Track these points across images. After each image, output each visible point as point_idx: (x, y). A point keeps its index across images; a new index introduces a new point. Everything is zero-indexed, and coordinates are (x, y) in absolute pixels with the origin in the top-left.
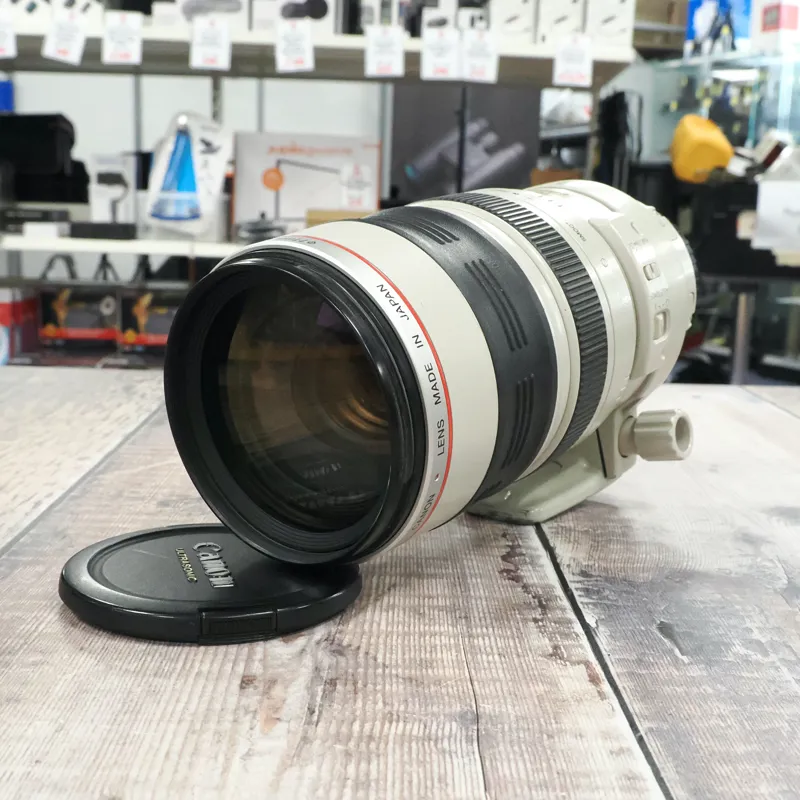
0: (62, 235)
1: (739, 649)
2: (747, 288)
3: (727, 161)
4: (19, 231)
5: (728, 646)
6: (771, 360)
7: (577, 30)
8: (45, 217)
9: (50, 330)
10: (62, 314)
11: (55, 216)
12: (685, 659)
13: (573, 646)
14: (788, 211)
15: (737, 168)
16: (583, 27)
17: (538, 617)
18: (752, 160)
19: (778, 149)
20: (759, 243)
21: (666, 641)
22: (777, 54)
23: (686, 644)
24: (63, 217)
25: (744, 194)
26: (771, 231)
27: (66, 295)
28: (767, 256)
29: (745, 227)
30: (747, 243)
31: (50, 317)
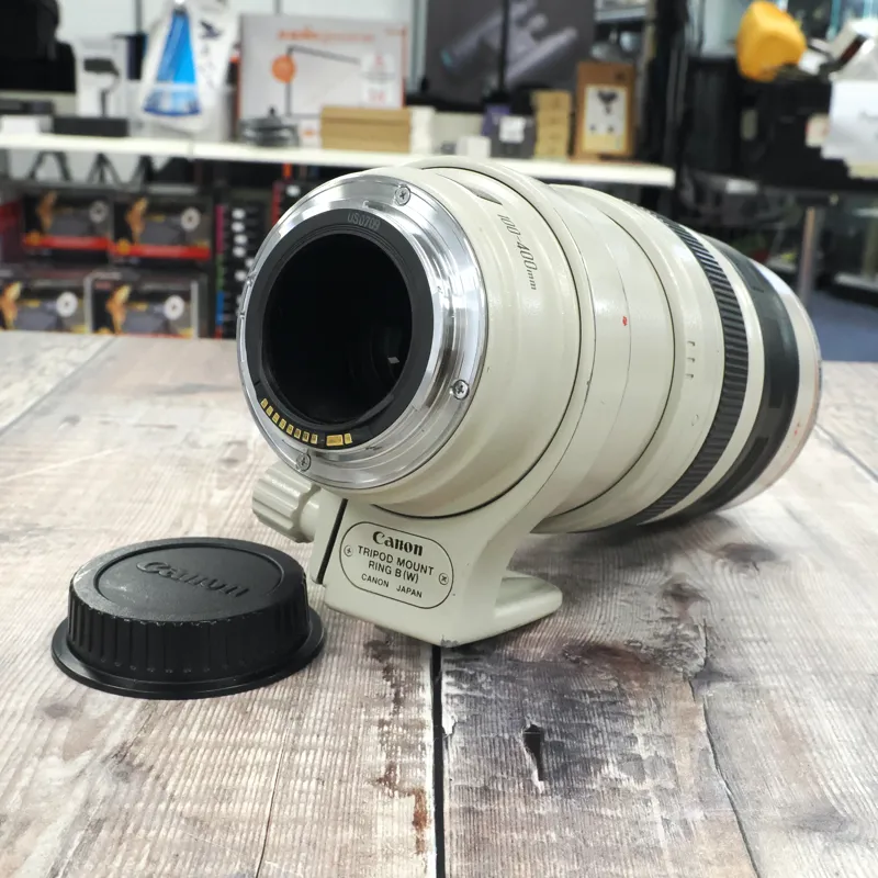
0: (43, 131)
1: (611, 770)
2: (816, 202)
3: (798, 55)
5: (600, 763)
6: (845, 279)
8: (25, 110)
9: (34, 238)
10: (47, 221)
11: (37, 108)
12: (540, 785)
13: (414, 765)
14: (864, 116)
15: (810, 63)
17: (387, 718)
18: (827, 54)
19: (858, 43)
20: (830, 152)
21: (528, 756)
23: (550, 761)
24: (46, 109)
25: (815, 95)
26: (845, 137)
27: (51, 199)
28: (839, 166)
29: (815, 133)
30: (817, 151)
31: (34, 224)
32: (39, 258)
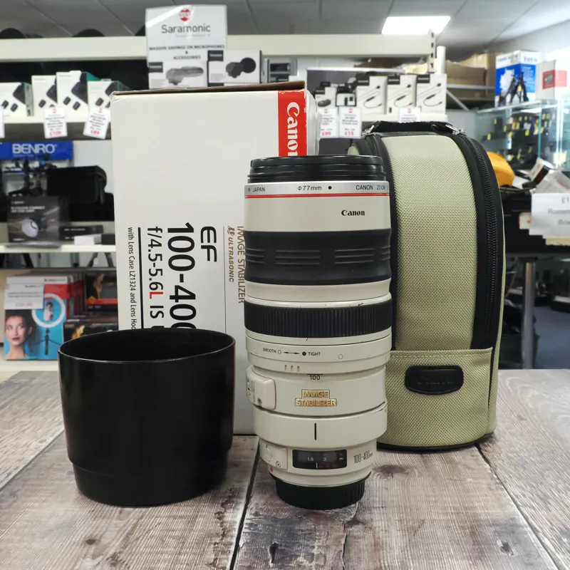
0: (97, 243)
1: (301, 559)
2: (530, 260)
3: (512, 180)
4: (71, 241)
5: (297, 556)
6: (559, 299)
7: (411, 104)
8: (87, 231)
10: (99, 290)
11: (94, 229)
12: (271, 565)
13: (224, 559)
14: (550, 211)
15: (518, 183)
16: (415, 103)
17: (218, 542)
18: (528, 178)
19: (544, 171)
21: (269, 554)
22: (553, 102)
24: (99, 230)
27: (101, 278)
28: (539, 240)
29: (524, 223)
30: (527, 231)
32: (94, 310)
